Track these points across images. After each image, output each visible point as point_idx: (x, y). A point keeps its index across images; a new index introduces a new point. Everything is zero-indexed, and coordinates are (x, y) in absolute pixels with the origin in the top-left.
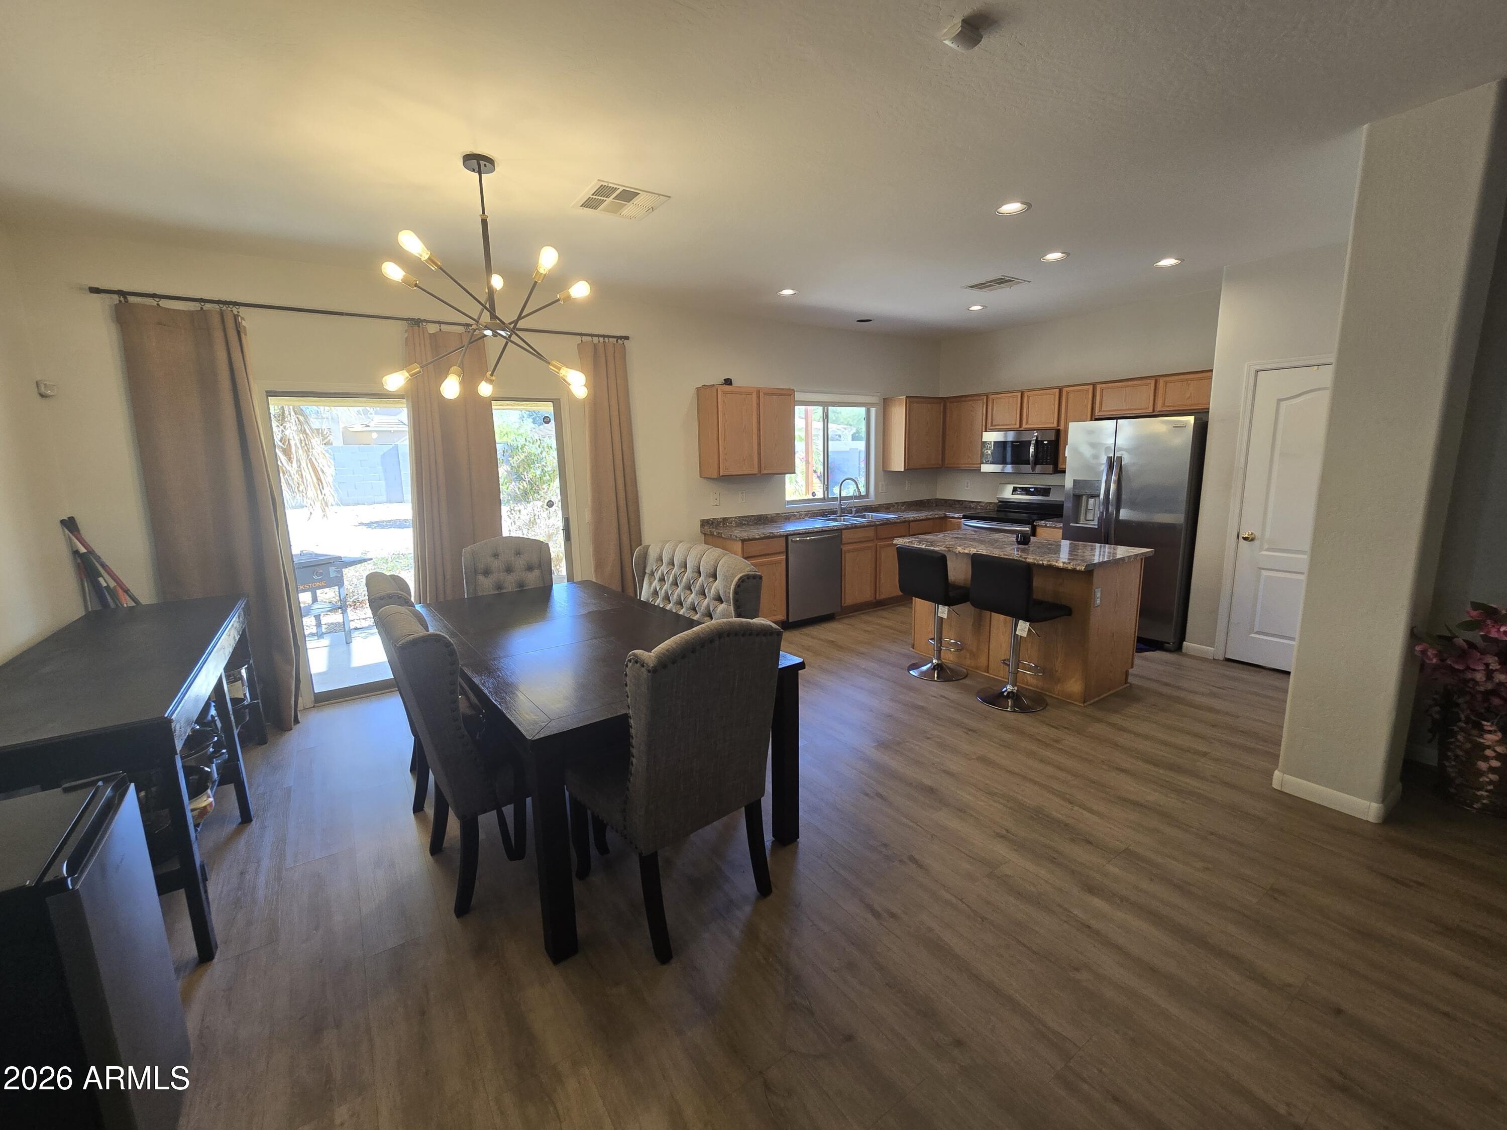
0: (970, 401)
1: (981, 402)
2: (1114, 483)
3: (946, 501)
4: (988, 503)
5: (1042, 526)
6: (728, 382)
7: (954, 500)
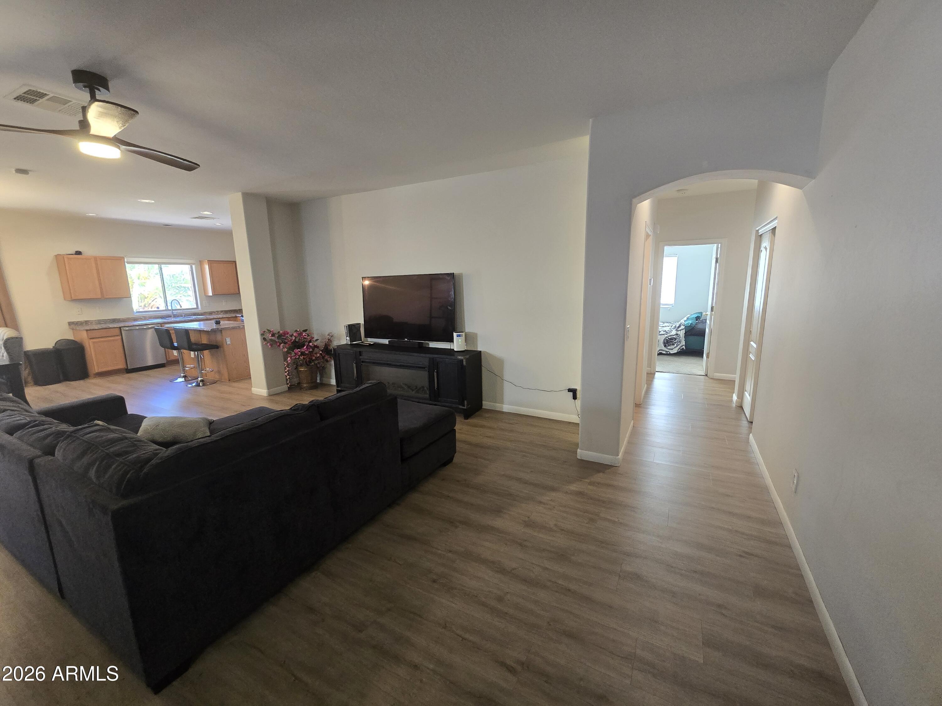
6: (78, 253)
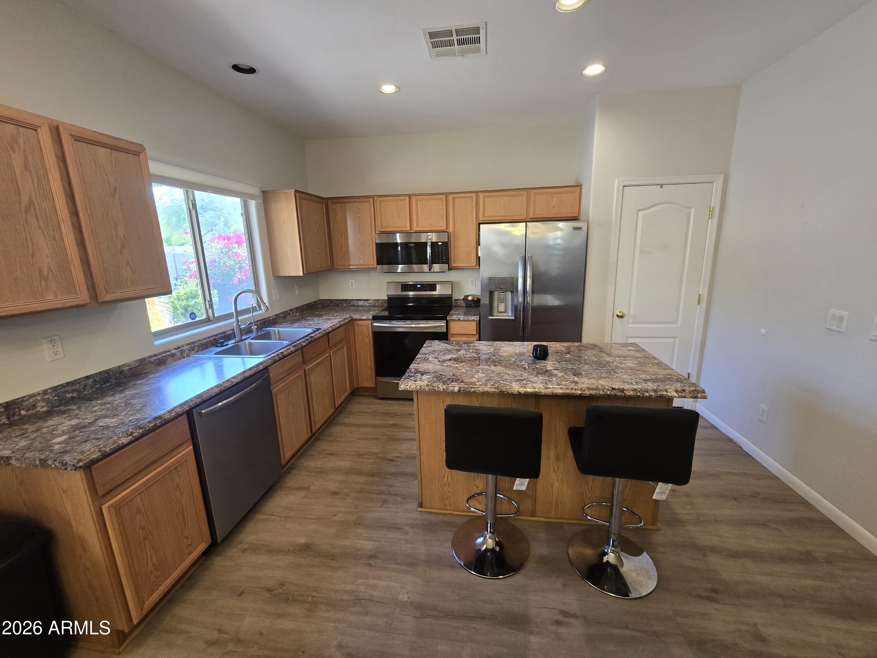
0: (355, 202)
1: (368, 204)
2: (530, 278)
3: (331, 301)
4: (375, 300)
5: (455, 320)
7: (340, 300)
